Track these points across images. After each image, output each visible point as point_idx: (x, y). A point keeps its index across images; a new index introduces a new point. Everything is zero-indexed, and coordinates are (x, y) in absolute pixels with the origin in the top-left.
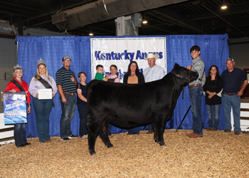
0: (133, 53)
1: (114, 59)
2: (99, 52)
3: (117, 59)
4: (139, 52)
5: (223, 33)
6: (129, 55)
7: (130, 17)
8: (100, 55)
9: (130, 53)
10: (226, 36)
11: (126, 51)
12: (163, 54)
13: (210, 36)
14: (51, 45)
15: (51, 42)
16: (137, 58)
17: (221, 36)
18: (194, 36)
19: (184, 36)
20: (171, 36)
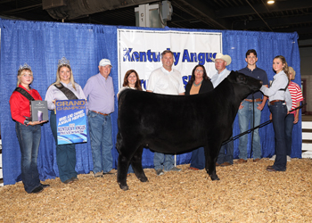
0: (179, 54)
1: (151, 60)
2: (130, 50)
3: (156, 60)
4: (186, 51)
5: (292, 32)
7: (156, 6)
8: (131, 54)
9: (175, 54)
10: (295, 35)
13: (277, 34)
16: (183, 61)
17: (290, 35)
18: (257, 33)
19: (245, 32)
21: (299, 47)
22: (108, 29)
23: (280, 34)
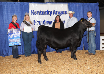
0: (52, 12)
1: (41, 14)
2: (34, 11)
3: (43, 14)
4: (54, 11)
5: (96, 2)
6: (49, 13)
9: (50, 12)
10: (98, 3)
11: (47, 10)
12: (67, 12)
13: (90, 3)
14: (7, 6)
15: (7, 5)
16: (53, 14)
18: (82, 3)
20: (71, 3)
21: (100, 9)
22: (25, 3)
23: (91, 3)
